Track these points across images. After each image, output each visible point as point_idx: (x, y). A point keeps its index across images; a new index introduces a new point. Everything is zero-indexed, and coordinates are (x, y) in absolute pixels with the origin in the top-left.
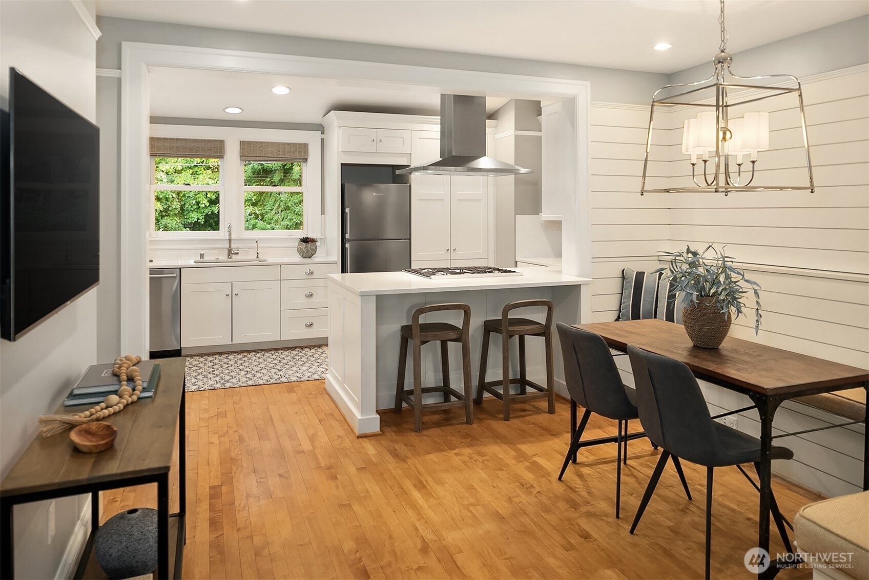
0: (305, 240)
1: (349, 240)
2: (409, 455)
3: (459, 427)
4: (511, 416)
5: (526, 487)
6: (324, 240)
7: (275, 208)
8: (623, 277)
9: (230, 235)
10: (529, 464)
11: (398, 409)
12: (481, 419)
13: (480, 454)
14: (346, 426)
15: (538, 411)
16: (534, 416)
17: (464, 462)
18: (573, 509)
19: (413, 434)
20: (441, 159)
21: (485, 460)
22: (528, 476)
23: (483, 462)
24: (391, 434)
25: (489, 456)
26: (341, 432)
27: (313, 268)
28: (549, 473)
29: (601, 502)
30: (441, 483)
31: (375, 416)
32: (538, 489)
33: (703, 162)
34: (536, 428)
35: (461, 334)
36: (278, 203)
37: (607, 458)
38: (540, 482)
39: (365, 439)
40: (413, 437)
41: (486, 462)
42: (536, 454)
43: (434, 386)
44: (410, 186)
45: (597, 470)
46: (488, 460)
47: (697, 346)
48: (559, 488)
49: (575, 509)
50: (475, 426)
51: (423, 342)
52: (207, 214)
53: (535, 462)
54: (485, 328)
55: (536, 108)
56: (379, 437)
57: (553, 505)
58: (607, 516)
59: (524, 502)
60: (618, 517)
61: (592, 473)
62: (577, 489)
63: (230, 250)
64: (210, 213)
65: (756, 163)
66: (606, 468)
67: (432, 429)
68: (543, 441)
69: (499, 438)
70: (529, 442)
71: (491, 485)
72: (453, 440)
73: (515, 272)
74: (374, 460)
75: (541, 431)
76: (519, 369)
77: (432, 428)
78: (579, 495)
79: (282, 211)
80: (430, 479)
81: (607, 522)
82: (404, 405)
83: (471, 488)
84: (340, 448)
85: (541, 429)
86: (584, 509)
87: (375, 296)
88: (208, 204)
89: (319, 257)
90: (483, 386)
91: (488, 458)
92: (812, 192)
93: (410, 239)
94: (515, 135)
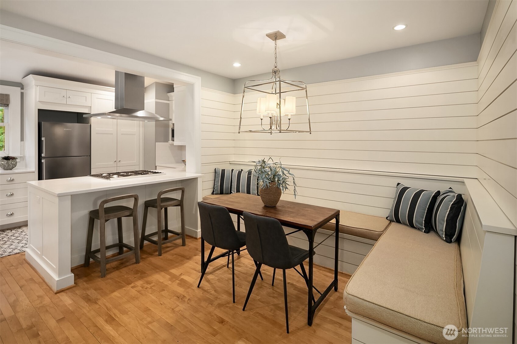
0: (7, 158)
1: (44, 158)
2: (99, 297)
3: (131, 267)
4: (162, 252)
5: (181, 298)
6: (23, 158)
8: (215, 172)
10: (179, 281)
11: (87, 264)
12: (144, 258)
13: (148, 283)
14: (45, 287)
15: (177, 246)
16: (175, 250)
17: (139, 292)
18: (210, 305)
19: (100, 279)
20: (115, 110)
21: (152, 286)
22: (180, 290)
23: (151, 288)
24: (82, 283)
25: (155, 283)
26: (41, 292)
27: (13, 176)
28: (191, 284)
29: (223, 295)
30: (124, 312)
31: (70, 275)
32: (188, 297)
33: (270, 118)
34: (178, 257)
35: (132, 212)
37: (218, 266)
38: (188, 292)
39: (62, 293)
40: (100, 283)
41: (153, 288)
42: (182, 274)
43: (112, 244)
44: (91, 126)
45: (216, 275)
46: (154, 286)
47: (267, 206)
48: (199, 293)
49: (211, 305)
50: (141, 264)
51: (107, 221)
53: (182, 279)
54: (145, 206)
55: (170, 88)
56: (74, 289)
57: (199, 305)
58: (229, 303)
59: (182, 309)
60: (234, 302)
61: (214, 278)
62: (209, 291)
65: (290, 120)
66: (220, 273)
67: (113, 273)
68: (184, 264)
69: (158, 269)
70: (176, 267)
71: (159, 303)
72: (129, 277)
73: (161, 173)
74: (71, 309)
75: (180, 258)
76: (164, 224)
77: (113, 271)
78: (211, 294)
80: (116, 312)
81: (230, 307)
83: (147, 310)
84: (40, 307)
85: (180, 257)
86: (216, 303)
87: (70, 196)
89: (19, 169)
90: (144, 238)
91: (153, 284)
92: (310, 134)
93: (90, 156)
94: (156, 102)
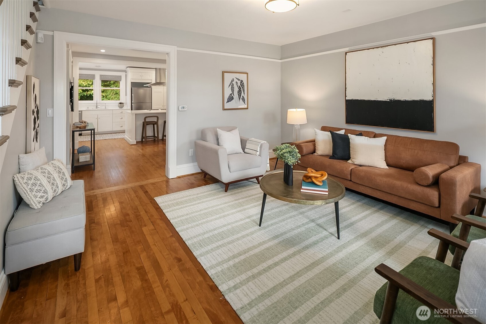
0: (121, 103)
1: (133, 103)
6: (126, 103)
7: (112, 93)
9: (97, 102)
27: (123, 111)
35: (156, 123)
36: (113, 91)
39: (132, 145)
43: (151, 136)
44: (152, 88)
51: (148, 126)
52: (81, 96)
54: (164, 122)
63: (97, 106)
64: (83, 95)
79: (114, 95)
82: (144, 140)
87: (135, 114)
88: (82, 92)
89: (125, 108)
93: (152, 103)
